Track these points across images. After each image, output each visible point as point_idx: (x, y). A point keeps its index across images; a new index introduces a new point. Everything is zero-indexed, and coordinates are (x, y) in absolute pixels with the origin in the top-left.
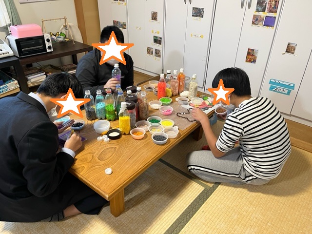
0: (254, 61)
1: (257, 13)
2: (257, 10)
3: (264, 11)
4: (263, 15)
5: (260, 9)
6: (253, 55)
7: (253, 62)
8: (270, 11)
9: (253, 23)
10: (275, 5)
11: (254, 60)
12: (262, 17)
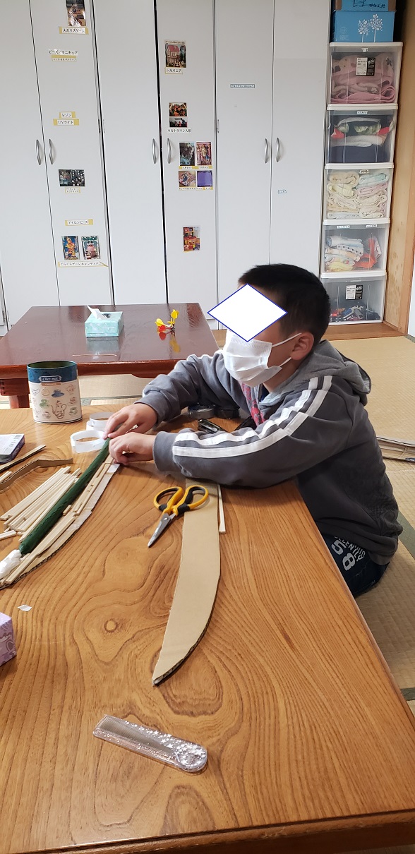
0: (198, 247)
1: (184, 168)
2: (183, 164)
3: (192, 163)
4: (192, 170)
5: (187, 161)
6: (193, 237)
7: (196, 248)
8: (202, 163)
9: (181, 185)
10: (207, 153)
11: (196, 245)
12: (193, 173)
